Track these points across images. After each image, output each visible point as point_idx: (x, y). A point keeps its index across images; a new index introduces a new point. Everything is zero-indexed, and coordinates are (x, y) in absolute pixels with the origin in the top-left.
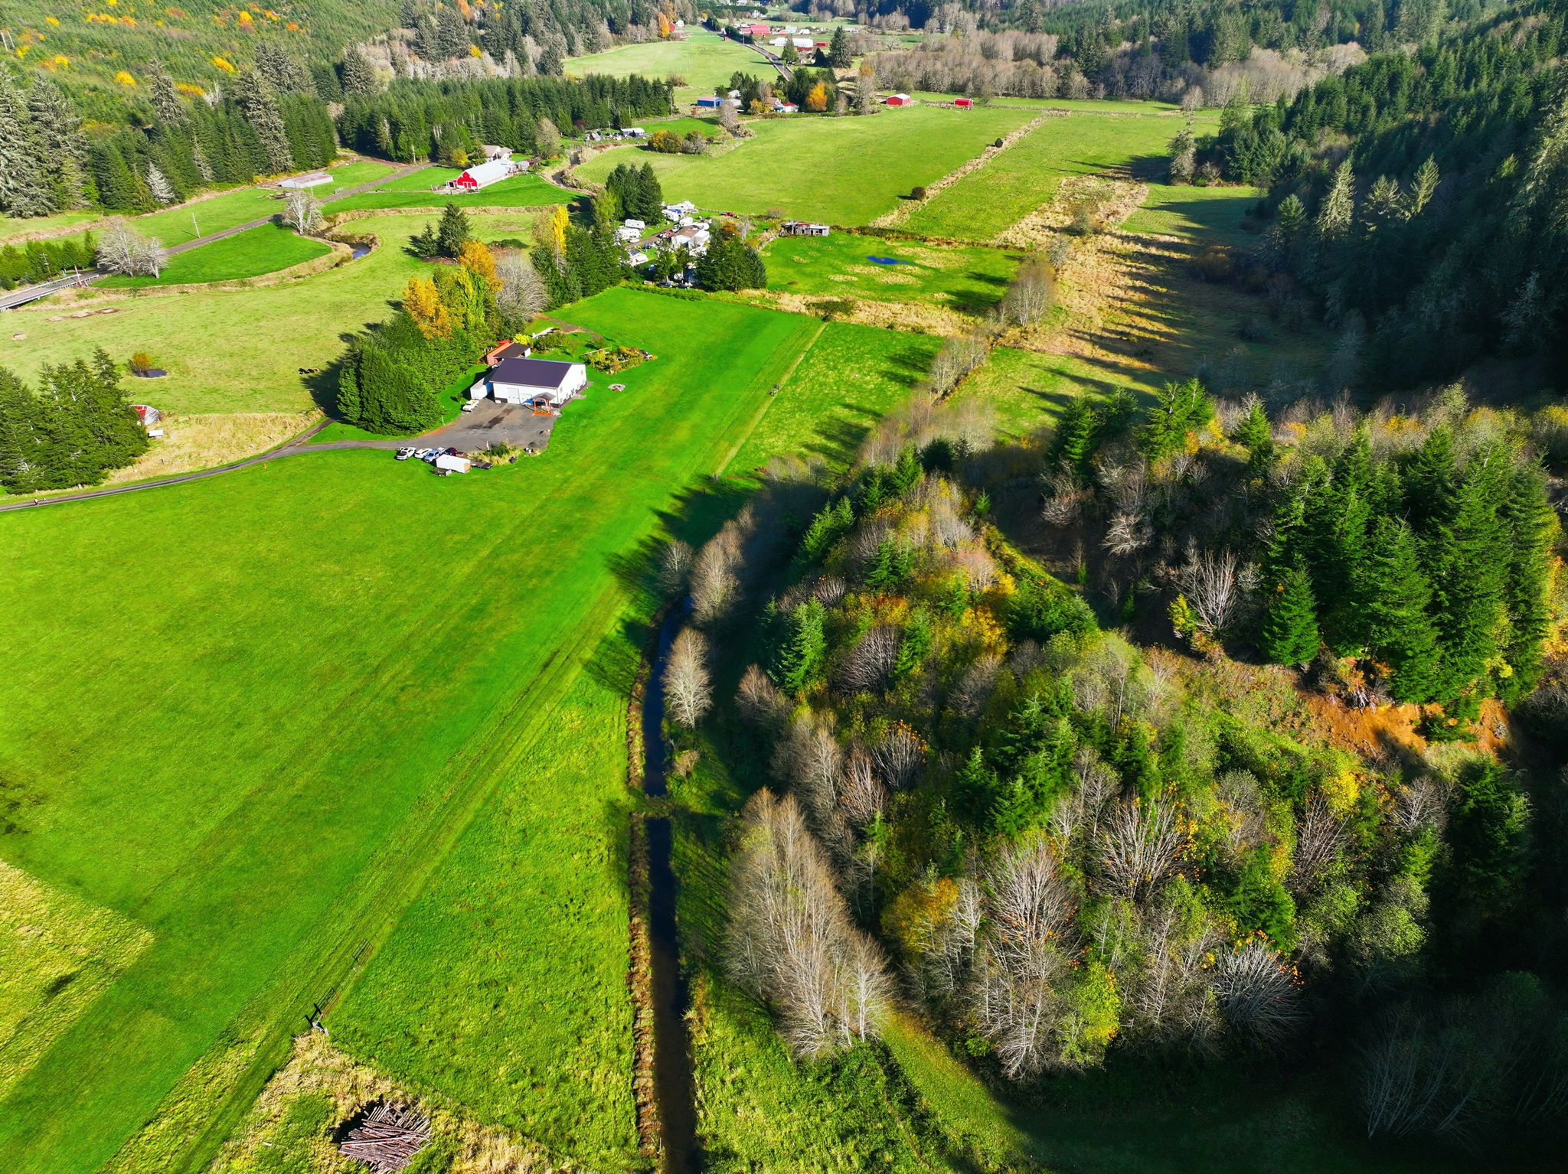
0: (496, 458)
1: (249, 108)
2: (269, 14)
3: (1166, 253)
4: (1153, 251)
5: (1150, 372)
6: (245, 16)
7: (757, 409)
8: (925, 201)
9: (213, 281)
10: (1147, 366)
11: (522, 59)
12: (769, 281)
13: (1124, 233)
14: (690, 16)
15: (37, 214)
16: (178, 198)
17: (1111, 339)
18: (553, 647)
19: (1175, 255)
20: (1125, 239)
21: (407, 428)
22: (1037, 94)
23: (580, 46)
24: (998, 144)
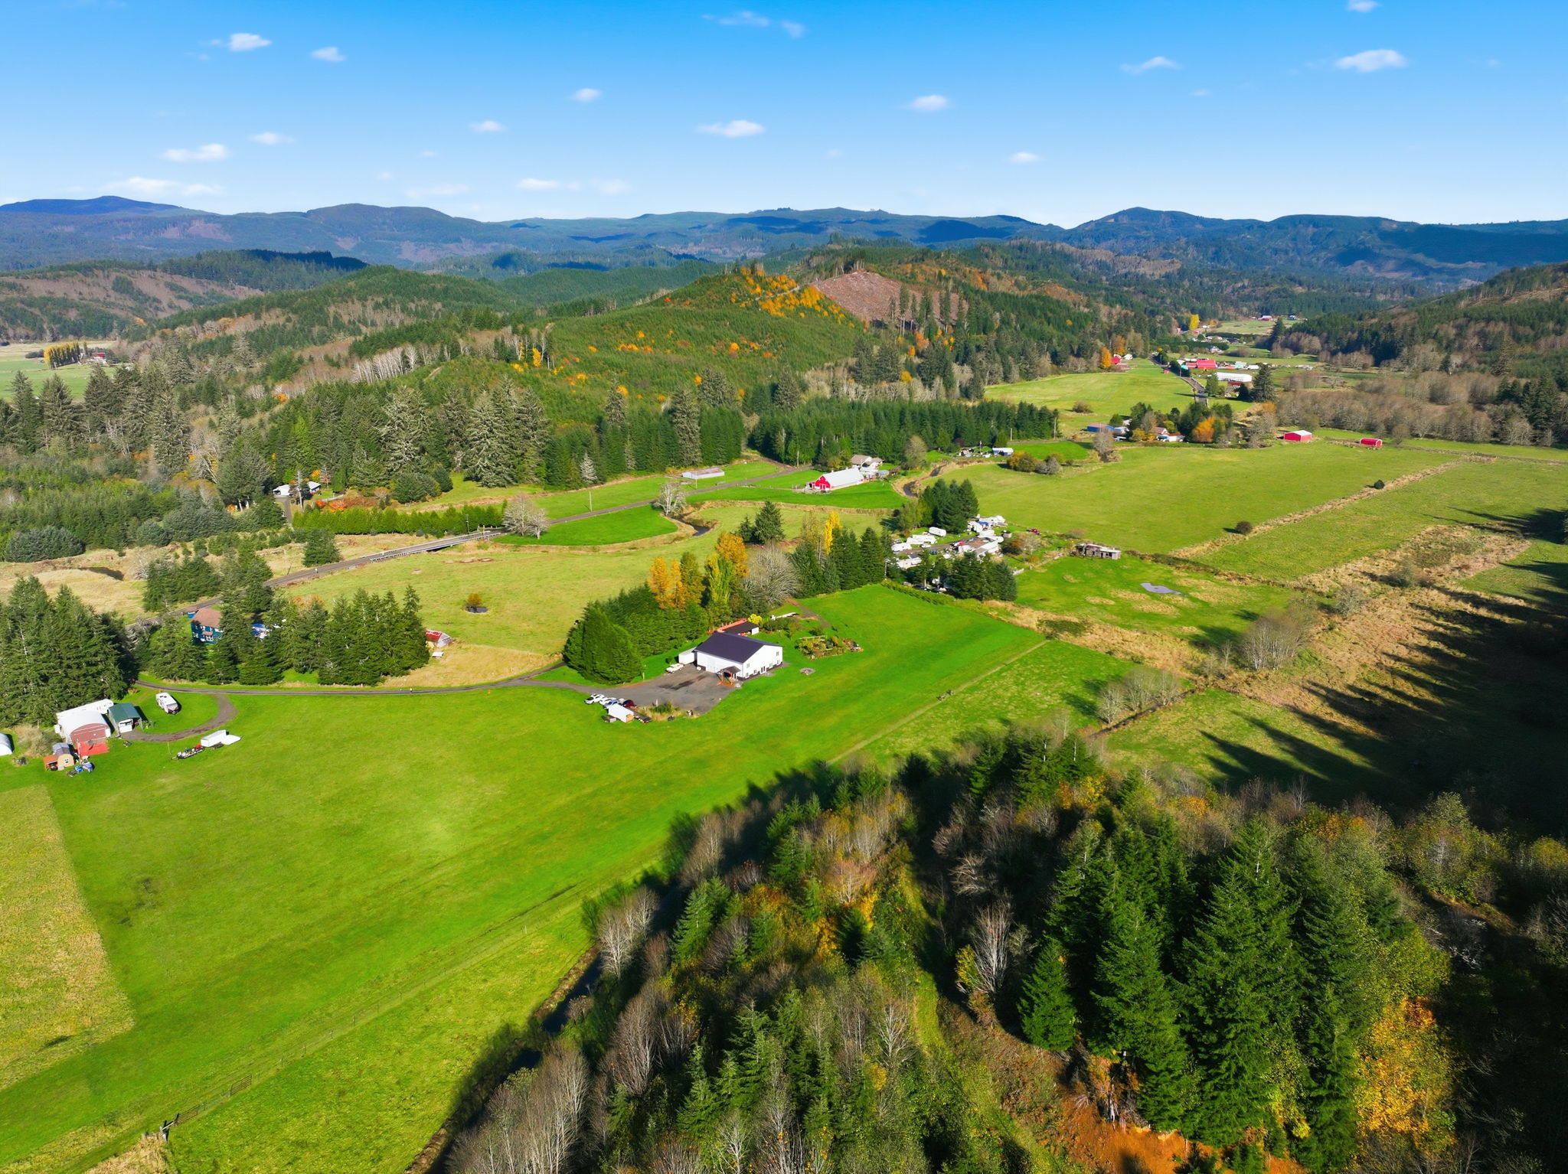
0: (657, 714)
1: (675, 416)
2: (753, 345)
3: (1497, 616)
4: (1483, 612)
5: (1372, 740)
6: (735, 346)
7: (915, 710)
8: (1252, 535)
9: (573, 544)
10: (1371, 733)
11: (948, 384)
12: (1020, 596)
13: (1460, 589)
14: (1140, 350)
15: (498, 485)
16: (601, 480)
17: (1349, 698)
18: (572, 881)
19: (1507, 619)
20: (1456, 596)
21: (608, 679)
22: (1467, 438)
23: (1015, 374)
24: (1379, 485)
